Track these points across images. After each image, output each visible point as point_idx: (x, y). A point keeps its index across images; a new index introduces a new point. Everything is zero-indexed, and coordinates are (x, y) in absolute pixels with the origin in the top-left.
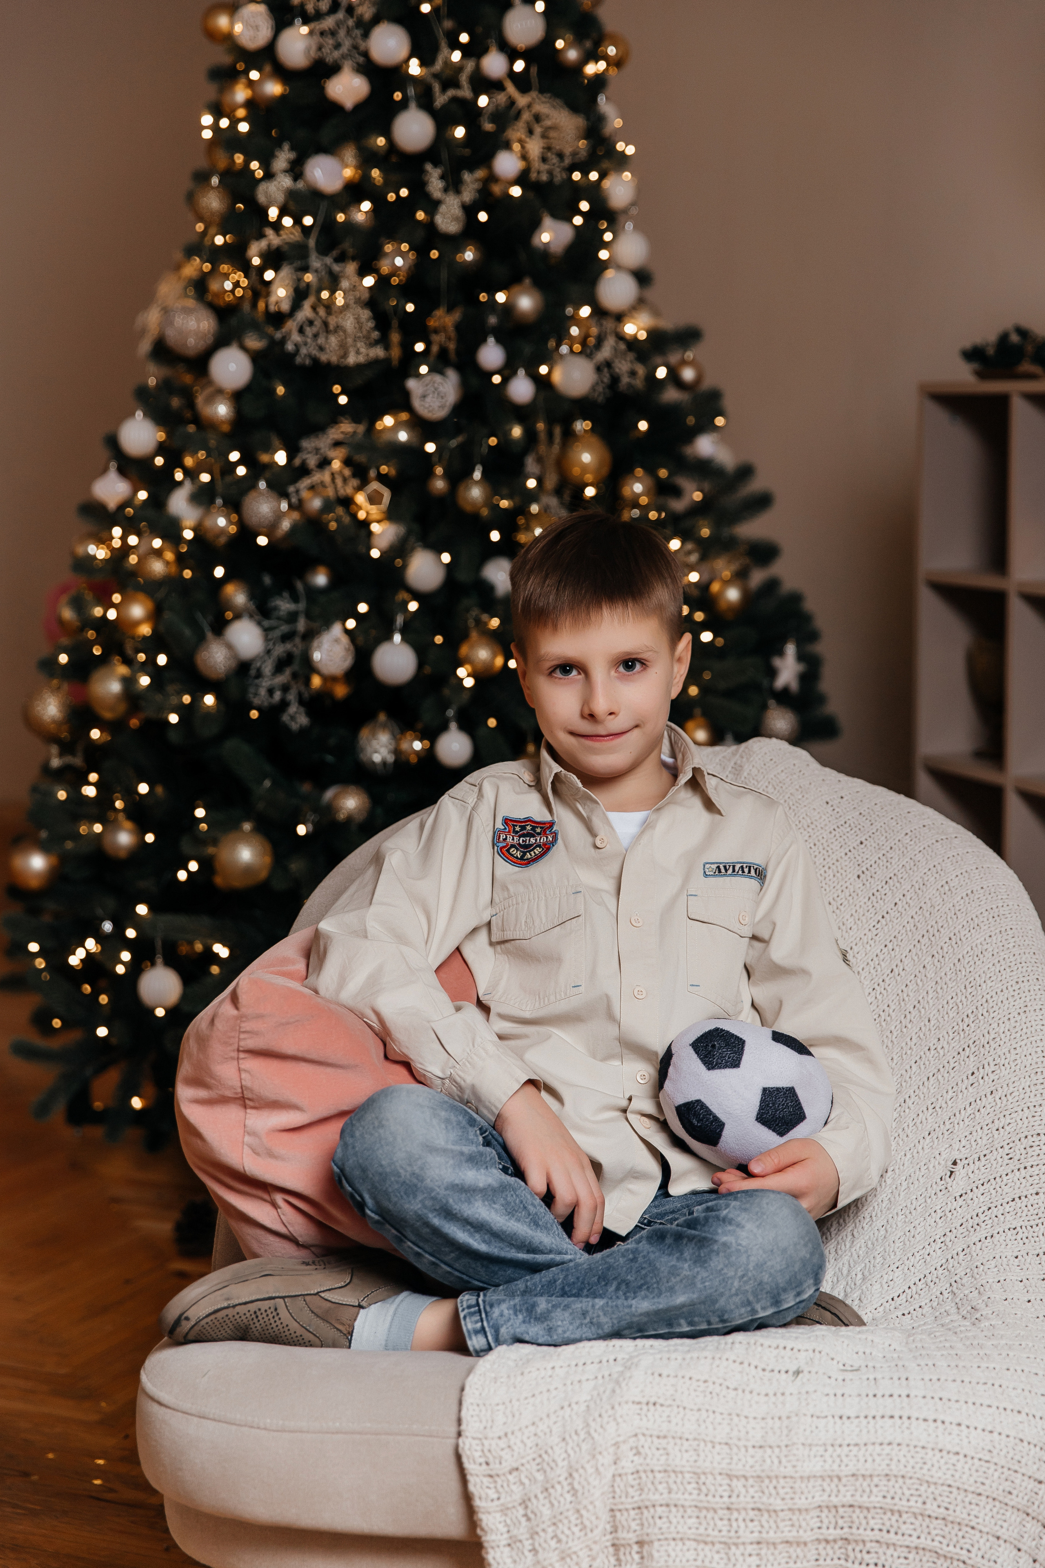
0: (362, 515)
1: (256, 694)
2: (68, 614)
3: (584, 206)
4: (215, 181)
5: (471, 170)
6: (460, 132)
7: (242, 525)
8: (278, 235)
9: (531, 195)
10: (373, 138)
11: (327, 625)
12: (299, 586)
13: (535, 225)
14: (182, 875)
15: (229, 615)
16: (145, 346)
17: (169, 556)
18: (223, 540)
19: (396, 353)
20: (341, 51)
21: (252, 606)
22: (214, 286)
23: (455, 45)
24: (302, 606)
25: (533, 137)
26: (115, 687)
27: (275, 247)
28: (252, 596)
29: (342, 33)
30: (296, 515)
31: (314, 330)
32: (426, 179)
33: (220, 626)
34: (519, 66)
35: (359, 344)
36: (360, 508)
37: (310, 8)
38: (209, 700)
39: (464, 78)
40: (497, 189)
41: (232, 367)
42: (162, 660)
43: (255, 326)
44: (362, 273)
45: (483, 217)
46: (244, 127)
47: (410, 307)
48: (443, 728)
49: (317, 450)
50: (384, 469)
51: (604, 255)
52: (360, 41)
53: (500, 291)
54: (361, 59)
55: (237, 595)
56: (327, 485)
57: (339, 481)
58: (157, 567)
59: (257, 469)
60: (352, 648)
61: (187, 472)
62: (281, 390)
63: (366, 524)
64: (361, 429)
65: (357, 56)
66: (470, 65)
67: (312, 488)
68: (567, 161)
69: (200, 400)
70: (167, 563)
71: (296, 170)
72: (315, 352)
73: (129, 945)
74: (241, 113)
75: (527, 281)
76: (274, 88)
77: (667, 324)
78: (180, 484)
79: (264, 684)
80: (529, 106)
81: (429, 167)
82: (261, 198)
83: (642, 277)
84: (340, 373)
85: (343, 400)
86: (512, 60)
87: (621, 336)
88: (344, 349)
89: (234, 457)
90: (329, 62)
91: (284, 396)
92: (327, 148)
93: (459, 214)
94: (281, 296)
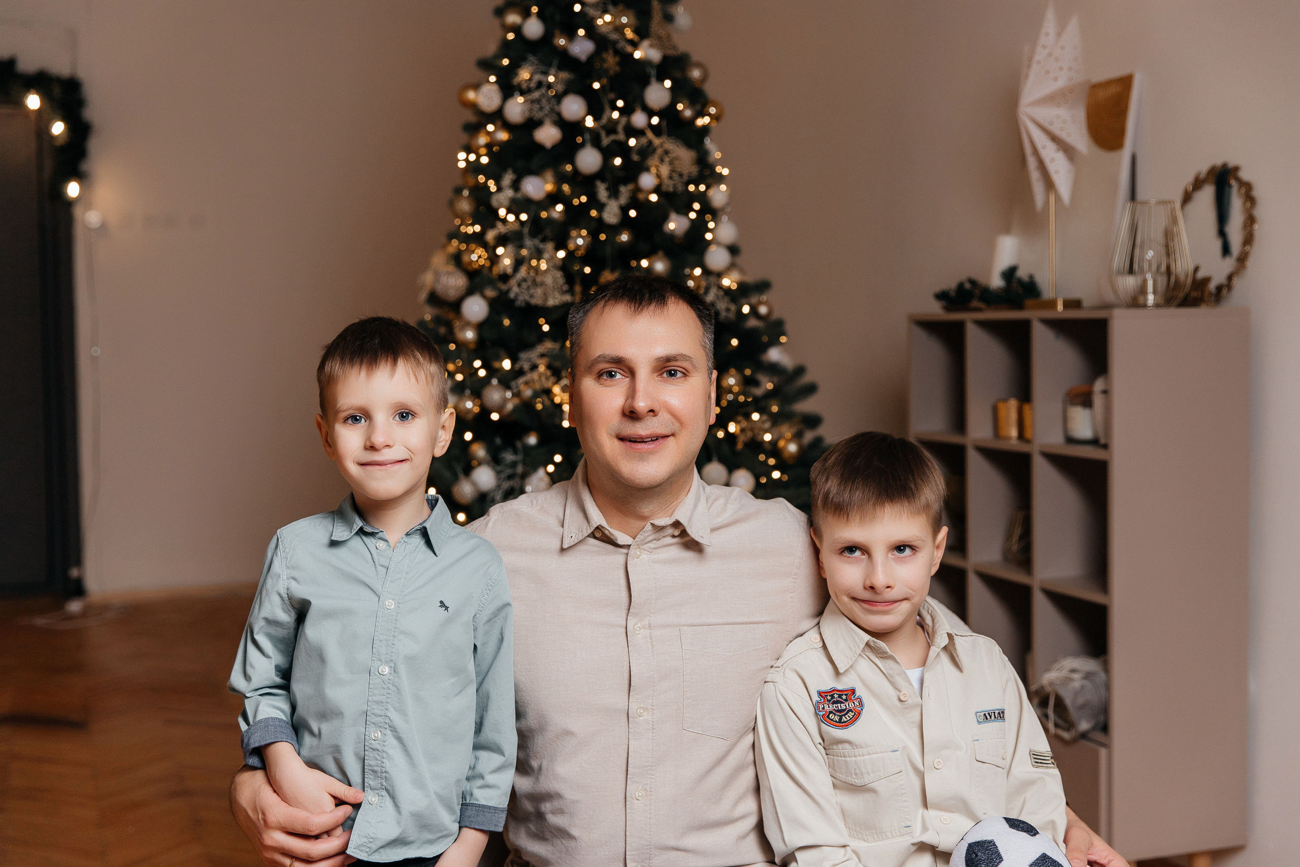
0: (557, 400)
3: (696, 206)
4: (466, 193)
5: (625, 184)
6: (618, 161)
7: (482, 407)
8: (505, 226)
9: (663, 200)
10: (564, 165)
11: (535, 469)
12: (519, 445)
13: (665, 219)
15: (475, 463)
16: (423, 296)
18: (470, 416)
20: (543, 113)
21: (489, 458)
22: (465, 258)
23: (615, 108)
24: (519, 457)
25: (664, 163)
27: (502, 235)
28: (489, 451)
29: (544, 101)
30: (516, 400)
31: (527, 284)
32: (597, 191)
33: (468, 470)
34: (655, 120)
35: (555, 293)
36: (556, 396)
37: (524, 87)
38: (462, 517)
39: (620, 128)
40: (641, 196)
41: (476, 308)
43: (491, 282)
44: (557, 249)
45: (633, 213)
46: (485, 160)
47: (587, 270)
49: (529, 360)
51: (709, 236)
52: (555, 106)
53: (644, 259)
54: (556, 117)
55: (480, 451)
56: (536, 381)
57: (543, 379)
59: (492, 372)
62: (507, 322)
63: (560, 406)
64: (555, 347)
65: (553, 115)
66: (624, 120)
67: (526, 383)
68: (685, 179)
69: (457, 329)
71: (516, 185)
72: (527, 298)
74: (483, 151)
75: (661, 253)
76: (503, 136)
77: (750, 279)
80: (661, 145)
81: (598, 183)
82: (495, 204)
83: (733, 250)
84: (544, 311)
85: (546, 328)
86: (650, 117)
87: (720, 287)
88: (546, 296)
89: (477, 363)
90: (536, 119)
91: (509, 326)
92: (535, 171)
93: (617, 212)
94: (507, 264)
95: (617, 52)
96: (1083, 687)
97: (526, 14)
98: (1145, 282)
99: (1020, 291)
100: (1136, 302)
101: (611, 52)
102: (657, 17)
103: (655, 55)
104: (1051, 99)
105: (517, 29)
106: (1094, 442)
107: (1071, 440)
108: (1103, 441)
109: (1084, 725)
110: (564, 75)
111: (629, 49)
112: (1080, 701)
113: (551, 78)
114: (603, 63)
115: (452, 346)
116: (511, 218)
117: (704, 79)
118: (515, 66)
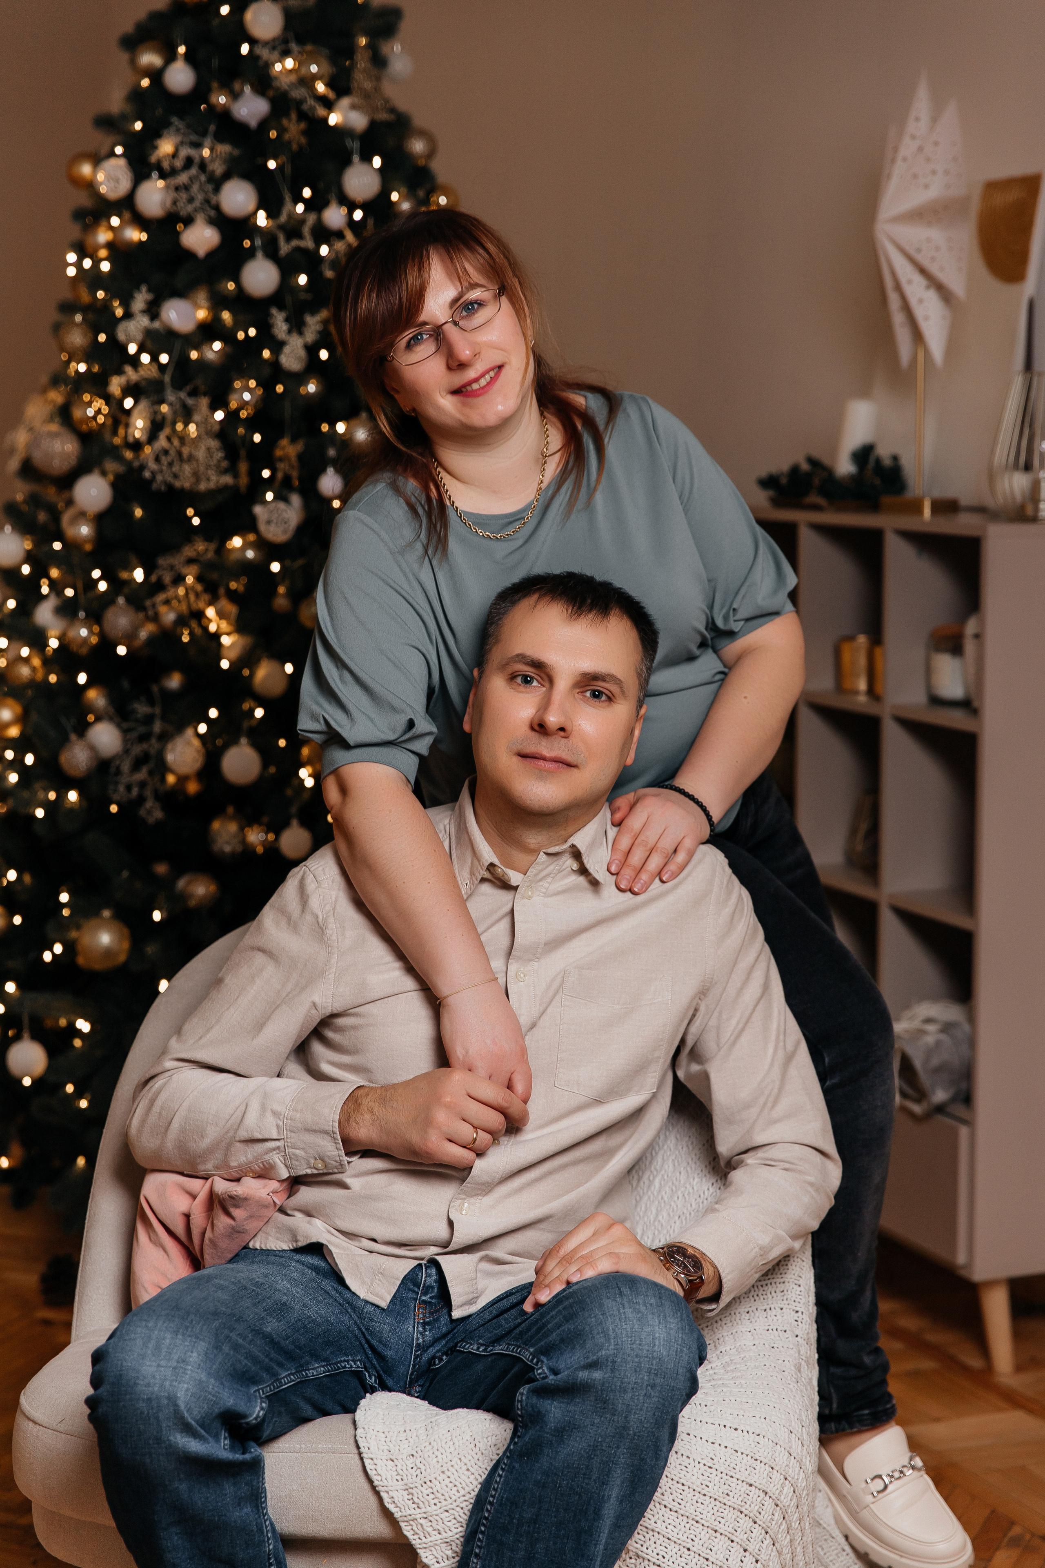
0: (213, 628)
1: (115, 791)
4: (78, 318)
5: (313, 313)
6: (303, 279)
7: (102, 635)
8: (137, 370)
10: (224, 282)
11: (180, 729)
12: (155, 689)
14: (47, 957)
15: (90, 717)
16: (14, 464)
17: (36, 662)
18: (84, 651)
19: (244, 481)
20: (194, 205)
21: (111, 710)
22: (77, 413)
23: (299, 198)
24: (158, 711)
27: (133, 383)
28: (111, 702)
29: (195, 188)
30: (151, 626)
31: (169, 459)
32: (271, 322)
33: (82, 728)
34: (358, 215)
35: (209, 472)
36: (210, 621)
37: (166, 165)
38: (73, 796)
39: (306, 230)
41: (94, 492)
42: (29, 759)
43: (115, 452)
44: (214, 408)
45: (324, 355)
46: (105, 266)
47: (257, 438)
48: (286, 824)
49: (172, 568)
50: (233, 585)
52: (212, 196)
53: (341, 421)
54: (212, 213)
55: (98, 699)
56: (181, 599)
57: (192, 597)
58: (25, 671)
59: (118, 585)
60: (203, 750)
61: (52, 584)
62: (138, 512)
63: (217, 636)
64: (212, 546)
65: (208, 209)
66: (312, 218)
69: (66, 519)
70: (34, 669)
71: (153, 310)
72: (170, 479)
74: (103, 253)
76: (134, 235)
78: (45, 597)
79: (123, 781)
81: (274, 311)
82: (121, 336)
84: (192, 497)
85: (196, 521)
86: (351, 209)
88: (197, 476)
89: (96, 574)
90: (183, 213)
91: (142, 518)
92: (180, 294)
93: (302, 353)
94: (139, 426)
95: (303, 116)
96: (938, 1043)
97: (170, 57)
98: (1036, 484)
99: (877, 481)
101: (294, 116)
102: (362, 62)
103: (359, 121)
104: (918, 215)
105: (156, 76)
106: (964, 704)
107: (936, 701)
108: (974, 704)
109: (940, 1096)
110: (224, 149)
111: (321, 111)
112: (935, 1062)
113: (206, 153)
114: (282, 131)
115: (57, 546)
116: (145, 358)
117: (431, 153)
118: (152, 134)
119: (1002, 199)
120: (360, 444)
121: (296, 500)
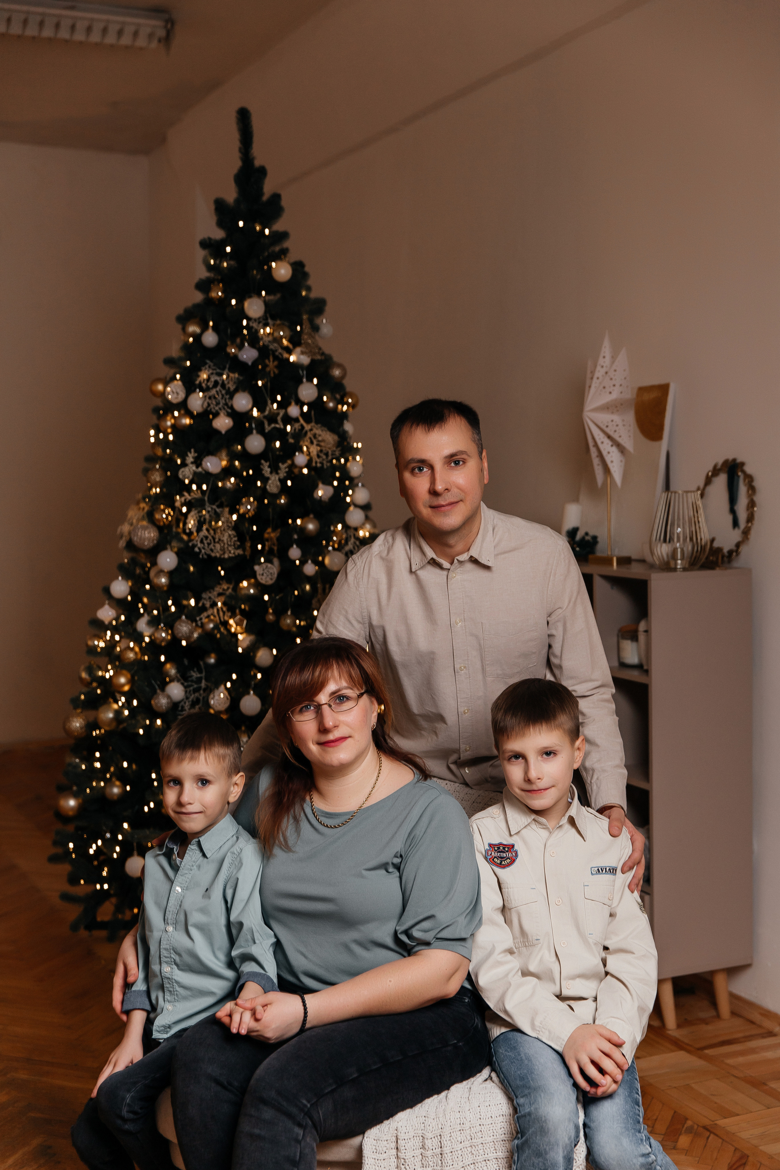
0: (233, 630)
2: (84, 675)
3: (338, 475)
4: (157, 465)
5: (284, 462)
6: (278, 444)
7: (173, 635)
8: (190, 495)
9: (313, 473)
10: (235, 446)
11: (217, 687)
12: (201, 663)
13: (315, 488)
14: (146, 809)
15: (167, 680)
16: (122, 543)
17: (137, 649)
18: (163, 644)
19: (248, 553)
20: (219, 406)
21: (179, 676)
22: (157, 516)
23: (274, 400)
24: (203, 675)
25: (313, 445)
26: (111, 715)
27: (187, 500)
28: (178, 671)
29: (220, 397)
30: (200, 630)
31: (208, 541)
32: (261, 467)
33: (163, 685)
34: (306, 409)
35: (230, 548)
36: (232, 626)
37: (204, 385)
39: (279, 418)
40: (296, 471)
41: (168, 559)
42: (135, 703)
44: (231, 514)
45: (289, 483)
46: (171, 437)
47: (255, 528)
49: (210, 598)
50: (243, 607)
51: (348, 500)
52: (229, 401)
53: (299, 518)
54: (229, 411)
55: (171, 670)
56: (216, 615)
57: (221, 614)
58: (131, 655)
59: (181, 608)
60: (229, 697)
61: (145, 607)
62: (192, 569)
63: (235, 635)
64: (232, 586)
65: (227, 408)
66: (282, 412)
68: (330, 458)
69: (152, 574)
70: (136, 653)
71: (198, 462)
72: (209, 552)
73: (119, 843)
74: (169, 430)
75: (312, 516)
76: (187, 421)
78: (142, 615)
80: (311, 430)
81: (263, 461)
82: (181, 475)
83: (366, 508)
84: (220, 561)
85: (222, 573)
86: (302, 406)
87: (357, 538)
88: (223, 550)
89: (170, 602)
90: (213, 411)
91: (193, 572)
92: (213, 452)
93: (279, 483)
94: (191, 523)
95: (276, 358)
97: (205, 328)
98: (675, 551)
100: (667, 567)
101: (271, 359)
103: (305, 360)
104: (606, 408)
105: (198, 338)
106: (639, 667)
107: (625, 665)
108: (645, 667)
110: (235, 376)
111: (286, 355)
113: (225, 377)
114: (265, 366)
115: (148, 587)
116: (194, 487)
117: (344, 376)
118: (196, 369)
119: (647, 397)
120: (310, 531)
121: (276, 561)
